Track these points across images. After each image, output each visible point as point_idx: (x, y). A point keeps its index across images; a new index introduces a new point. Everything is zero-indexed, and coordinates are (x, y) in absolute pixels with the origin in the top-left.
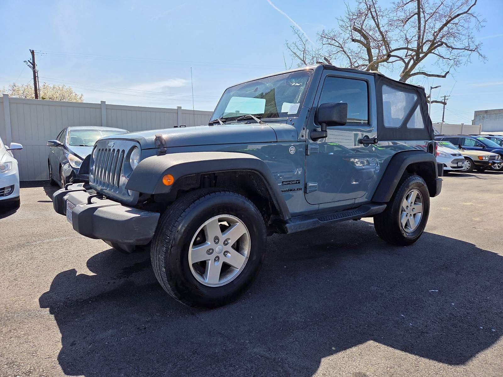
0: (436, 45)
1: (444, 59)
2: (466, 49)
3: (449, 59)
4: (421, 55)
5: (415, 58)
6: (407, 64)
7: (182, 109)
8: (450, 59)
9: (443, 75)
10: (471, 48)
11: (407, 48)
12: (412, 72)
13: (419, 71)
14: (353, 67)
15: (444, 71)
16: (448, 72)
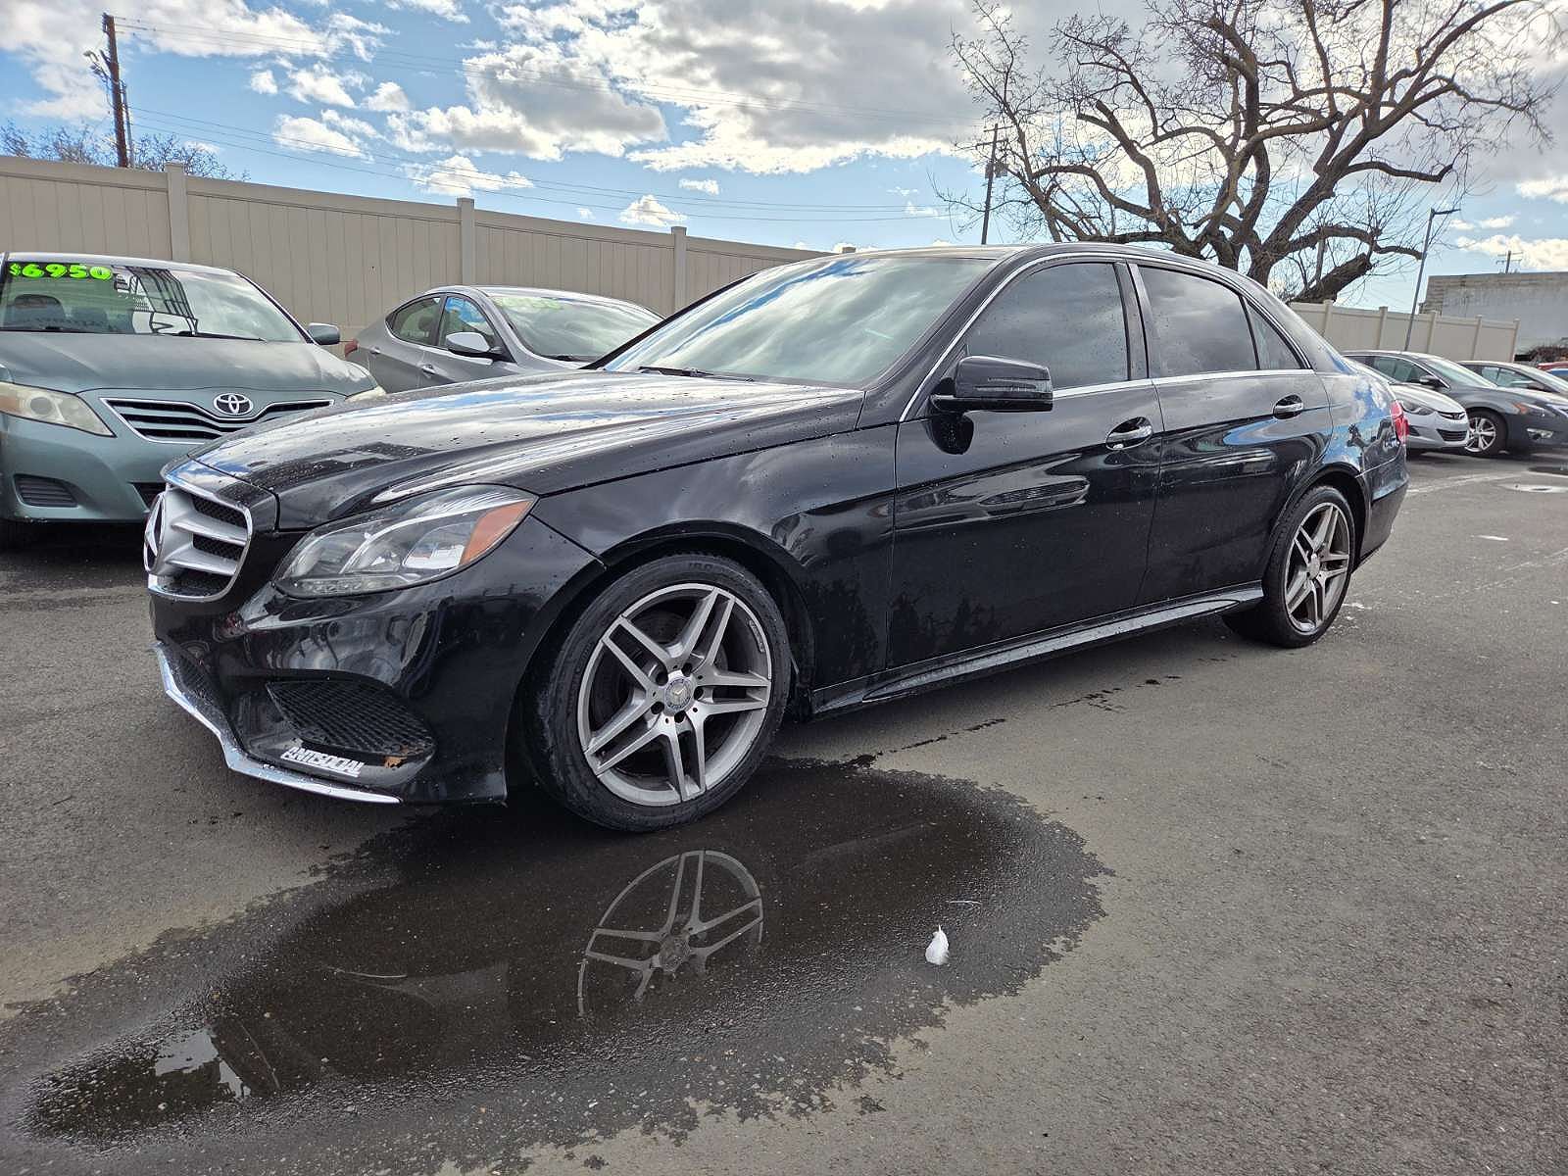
2: (1503, 105)
7: (688, 234)
8: (1443, 129)
9: (1436, 173)
12: (1358, 160)
13: (1369, 160)
14: (1160, 132)
15: (1436, 162)
16: (1448, 168)
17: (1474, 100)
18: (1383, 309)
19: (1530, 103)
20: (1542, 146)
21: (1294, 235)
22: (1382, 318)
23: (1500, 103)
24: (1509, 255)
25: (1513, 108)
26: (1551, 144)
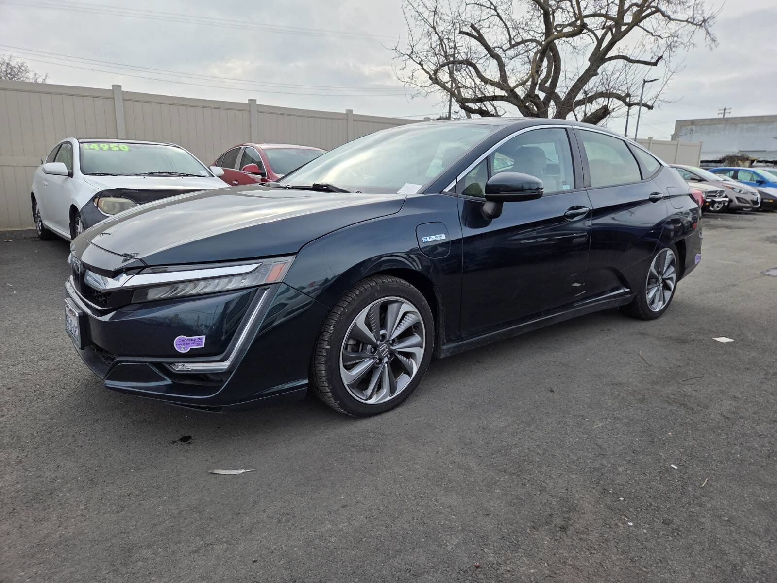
0: (647, 12)
1: (652, 37)
2: (689, 22)
4: (623, 28)
5: (613, 31)
6: (600, 41)
7: (257, 103)
8: (661, 37)
9: (653, 61)
10: (696, 21)
11: (605, 16)
12: (609, 55)
13: (618, 55)
14: (513, 42)
15: (655, 55)
16: (660, 58)
17: (673, 20)
18: (650, 138)
19: (704, 21)
20: (712, 45)
21: (579, 95)
22: (649, 143)
23: (687, 21)
24: (725, 109)
25: (695, 24)
26: (716, 44)
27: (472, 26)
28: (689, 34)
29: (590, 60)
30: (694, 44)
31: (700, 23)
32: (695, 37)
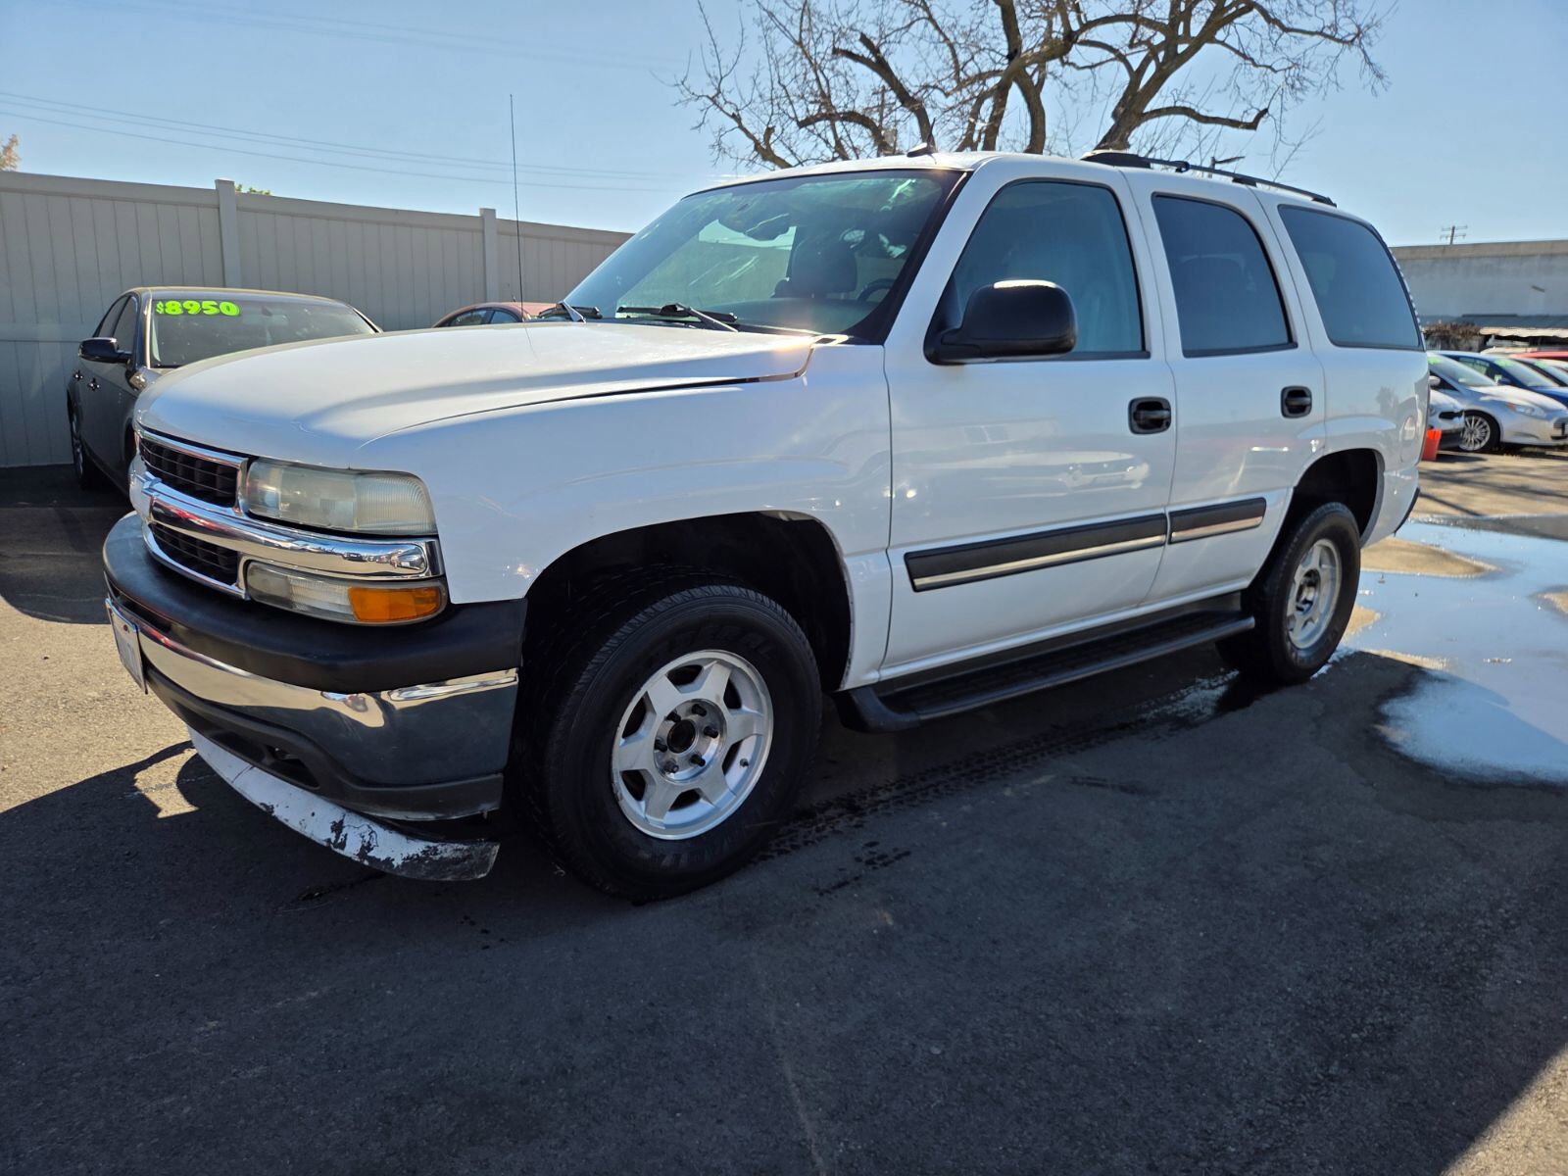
0: (1230, 12)
1: (1255, 69)
3: (1270, 67)
4: (1182, 48)
5: (1161, 55)
6: (1135, 76)
7: (497, 217)
8: (1273, 70)
9: (1250, 119)
10: (1341, 34)
11: (1135, 18)
12: (1153, 104)
13: (1172, 105)
15: (1252, 107)
16: (1263, 113)
19: (1359, 34)
20: (1375, 86)
23: (1321, 34)
25: (1339, 41)
26: (1386, 84)
27: (865, 40)
28: (1328, 63)
29: (1115, 115)
30: (1337, 84)
31: (1350, 38)
32: (1339, 67)
